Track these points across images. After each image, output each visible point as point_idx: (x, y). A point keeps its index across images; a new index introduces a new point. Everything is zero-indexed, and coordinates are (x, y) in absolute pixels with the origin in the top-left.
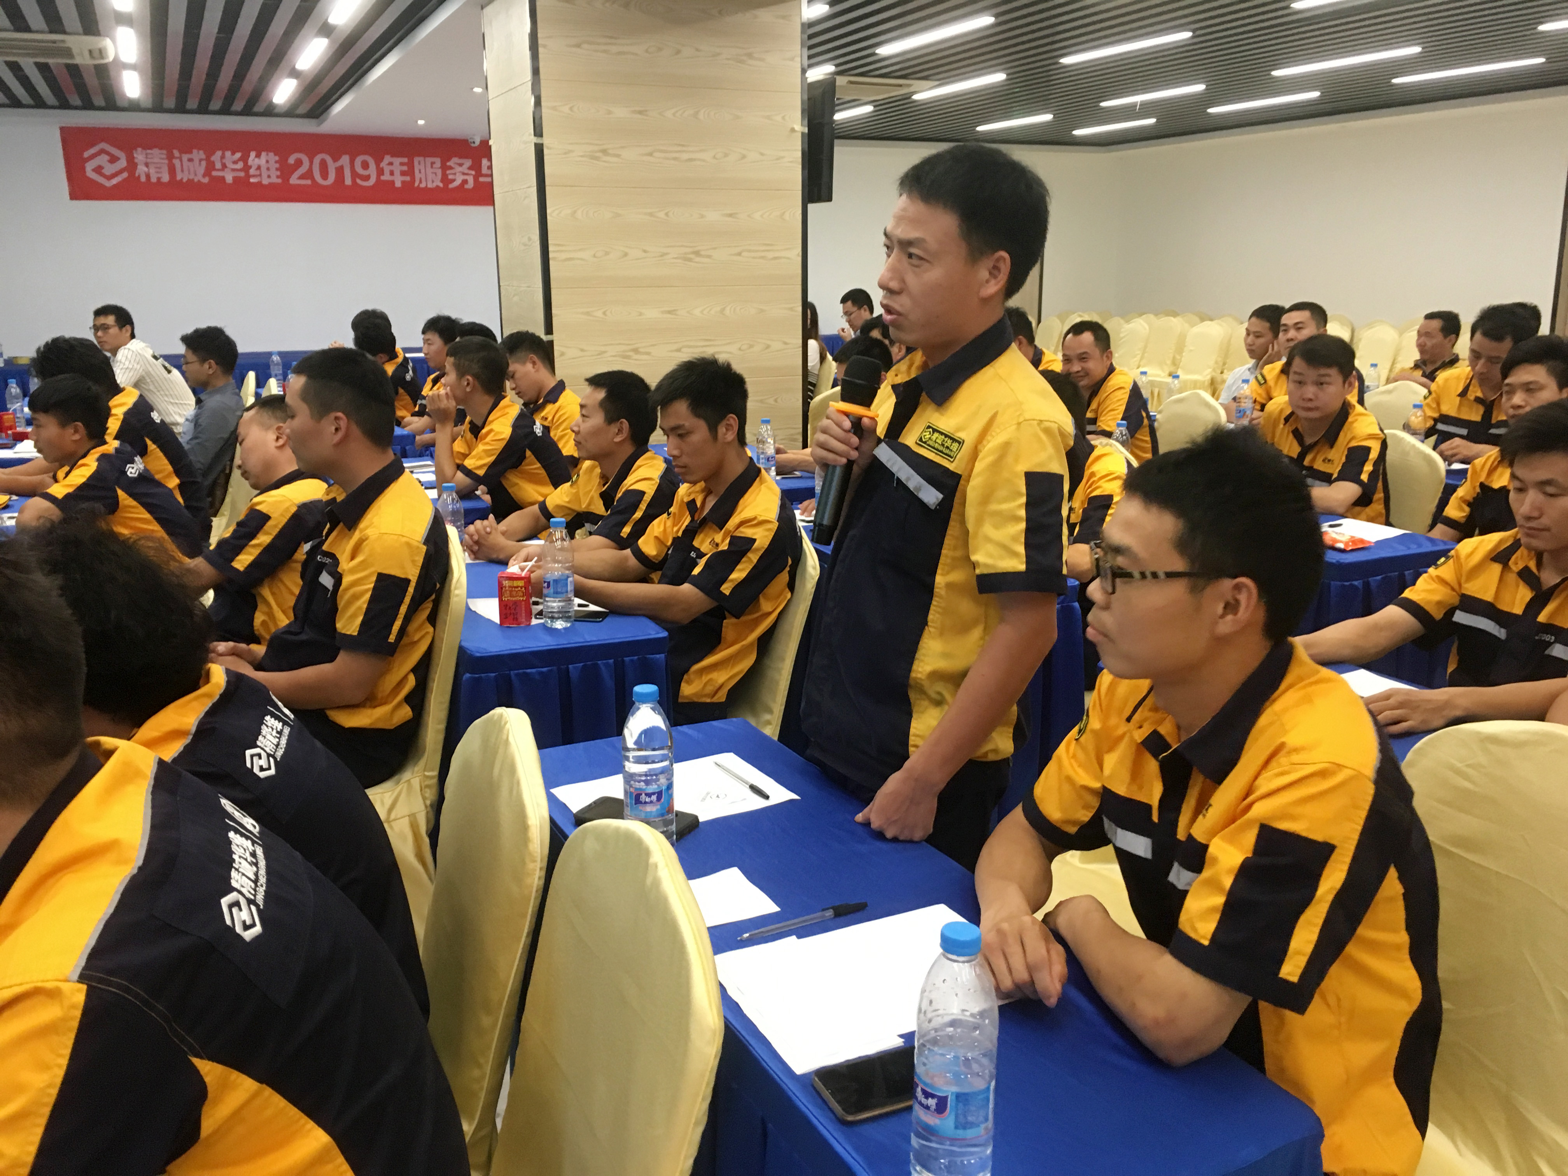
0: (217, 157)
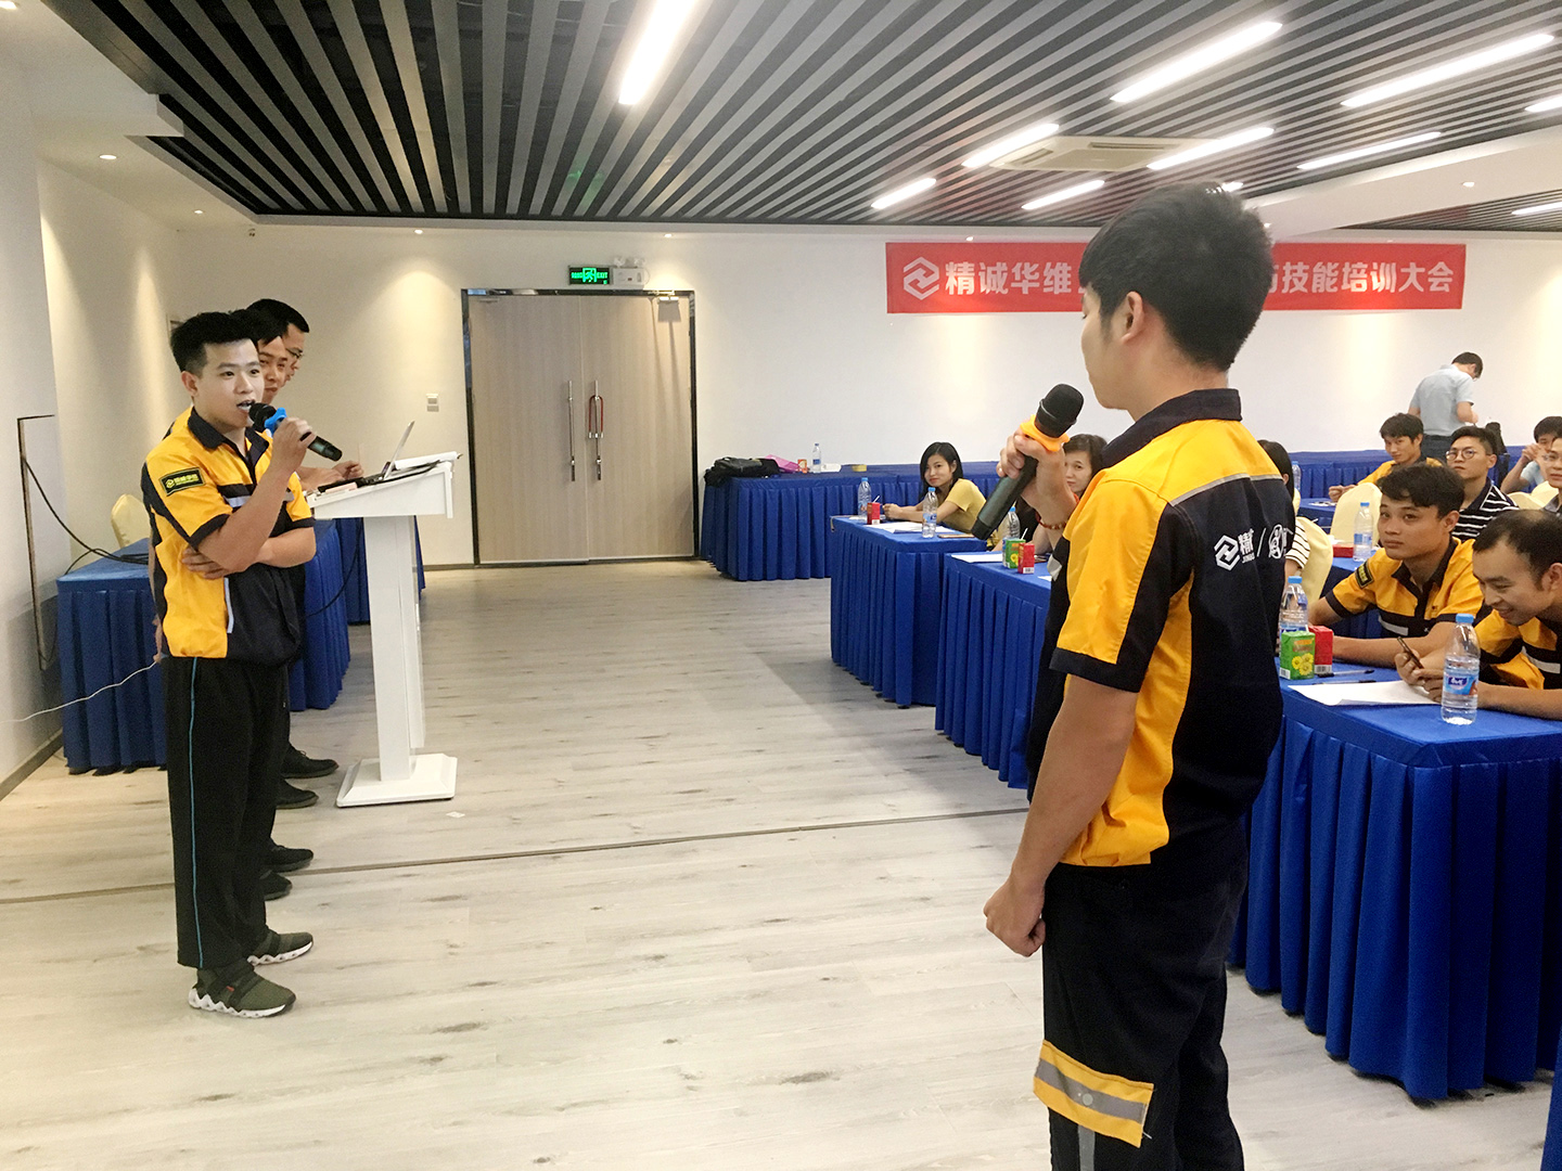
0: (1016, 270)
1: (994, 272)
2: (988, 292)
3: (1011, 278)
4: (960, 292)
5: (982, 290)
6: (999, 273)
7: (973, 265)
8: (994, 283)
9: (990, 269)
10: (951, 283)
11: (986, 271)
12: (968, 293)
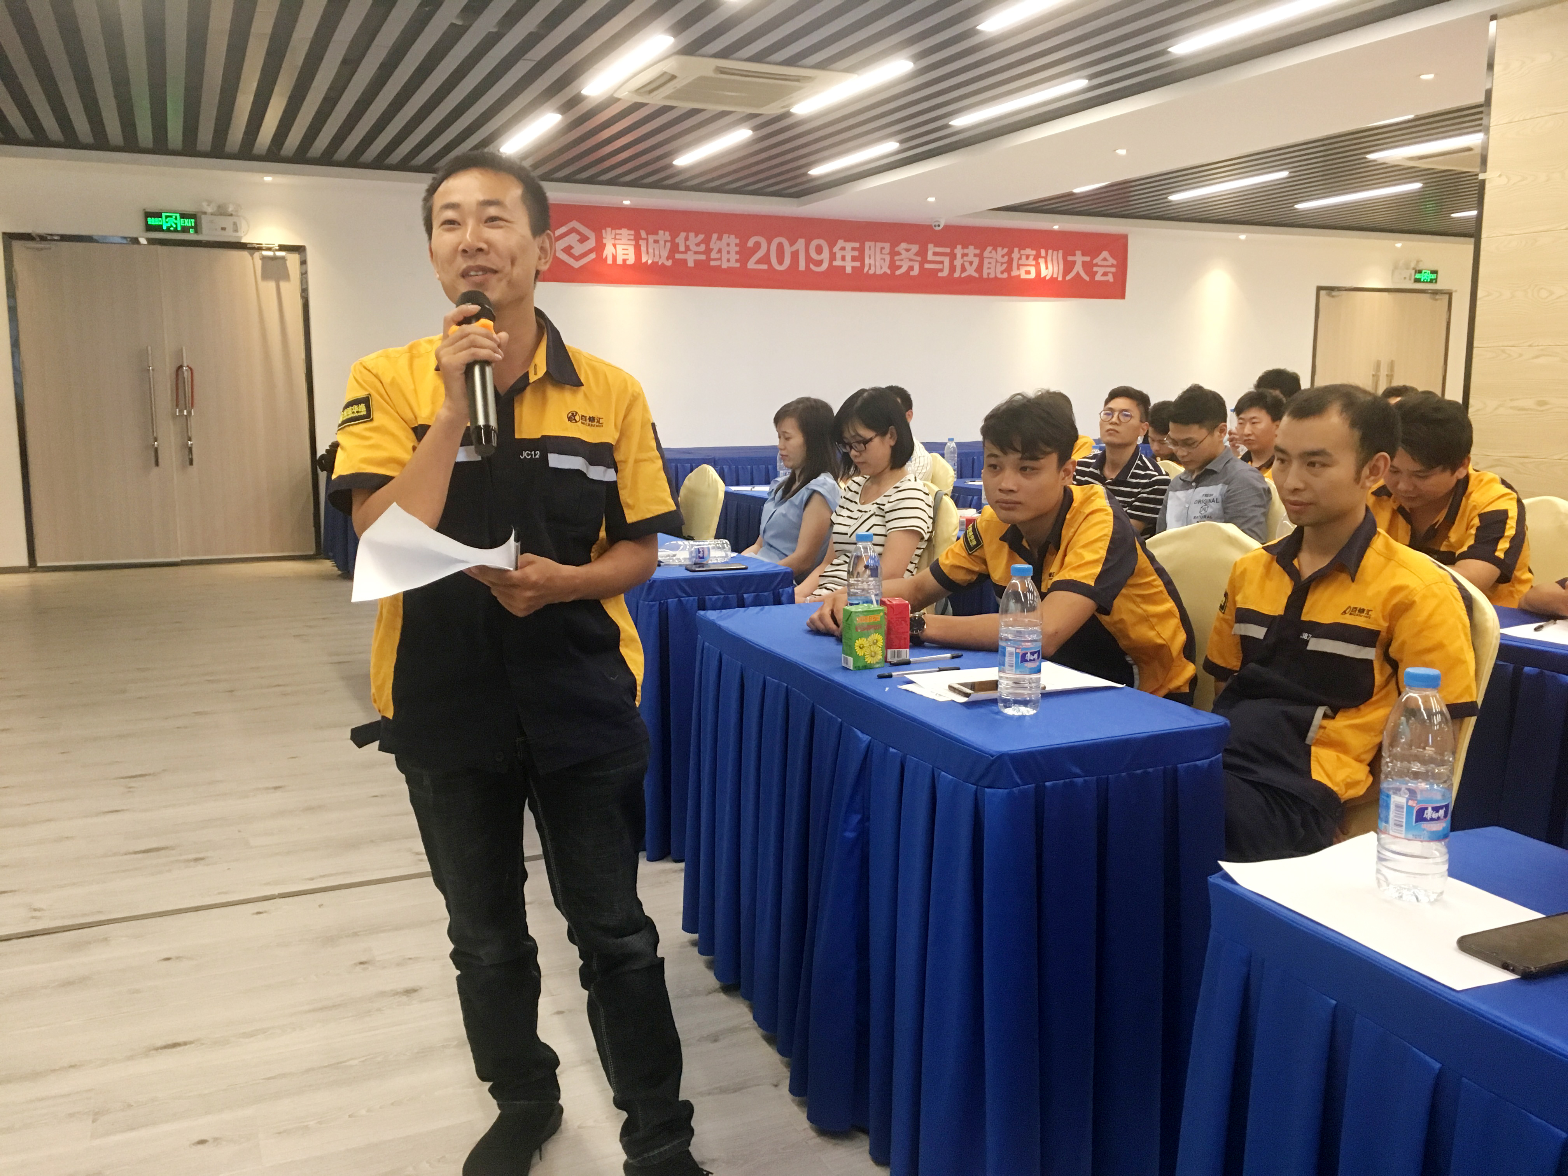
0: (680, 240)
1: (656, 242)
2: (650, 262)
3: (674, 249)
4: (619, 261)
5: (644, 260)
6: (662, 243)
7: (632, 232)
8: (657, 252)
9: (651, 239)
10: (609, 251)
11: (647, 239)
12: (628, 262)
